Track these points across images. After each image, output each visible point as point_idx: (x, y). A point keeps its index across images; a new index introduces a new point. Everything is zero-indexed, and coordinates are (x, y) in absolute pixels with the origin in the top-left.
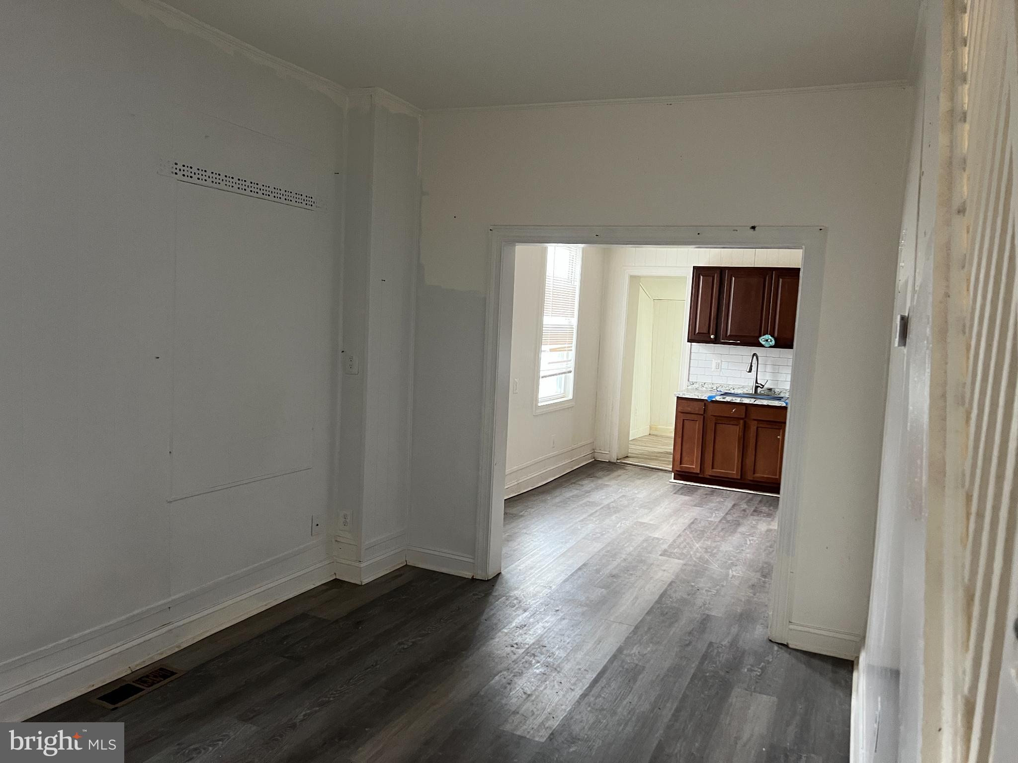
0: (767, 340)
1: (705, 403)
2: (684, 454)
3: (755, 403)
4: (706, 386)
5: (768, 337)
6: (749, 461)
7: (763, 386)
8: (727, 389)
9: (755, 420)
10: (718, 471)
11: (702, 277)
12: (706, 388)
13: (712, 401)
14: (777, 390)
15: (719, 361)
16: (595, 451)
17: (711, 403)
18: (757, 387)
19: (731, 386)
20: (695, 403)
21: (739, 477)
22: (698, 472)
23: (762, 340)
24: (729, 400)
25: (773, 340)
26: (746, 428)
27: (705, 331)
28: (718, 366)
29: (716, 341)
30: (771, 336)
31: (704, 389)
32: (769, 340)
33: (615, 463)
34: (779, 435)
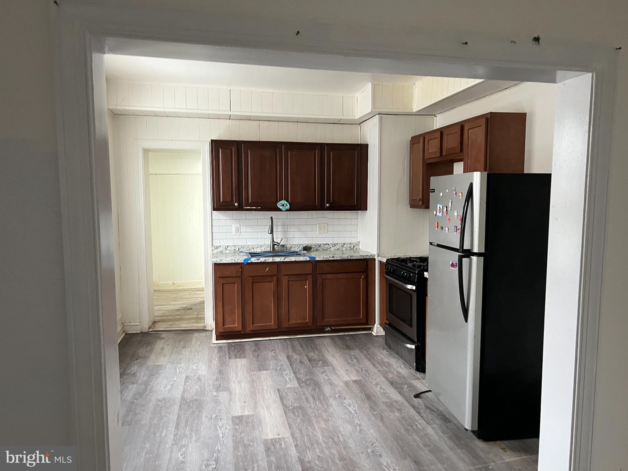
0: (283, 205)
1: (241, 266)
2: (226, 316)
3: (285, 260)
4: (229, 248)
5: (284, 202)
6: (284, 311)
7: (279, 244)
8: (247, 249)
9: (285, 275)
10: (258, 325)
11: (220, 150)
12: (229, 250)
13: (248, 263)
14: (288, 246)
15: (238, 226)
16: (125, 324)
17: (247, 266)
18: (274, 245)
19: (250, 247)
20: (233, 267)
21: (277, 327)
22: (241, 329)
23: (279, 205)
24: (262, 261)
25: (288, 204)
26: (278, 283)
27: (229, 199)
28: (238, 230)
29: (240, 208)
30: (286, 201)
31: (228, 251)
32: (285, 205)
33: (148, 333)
34: (306, 285)
